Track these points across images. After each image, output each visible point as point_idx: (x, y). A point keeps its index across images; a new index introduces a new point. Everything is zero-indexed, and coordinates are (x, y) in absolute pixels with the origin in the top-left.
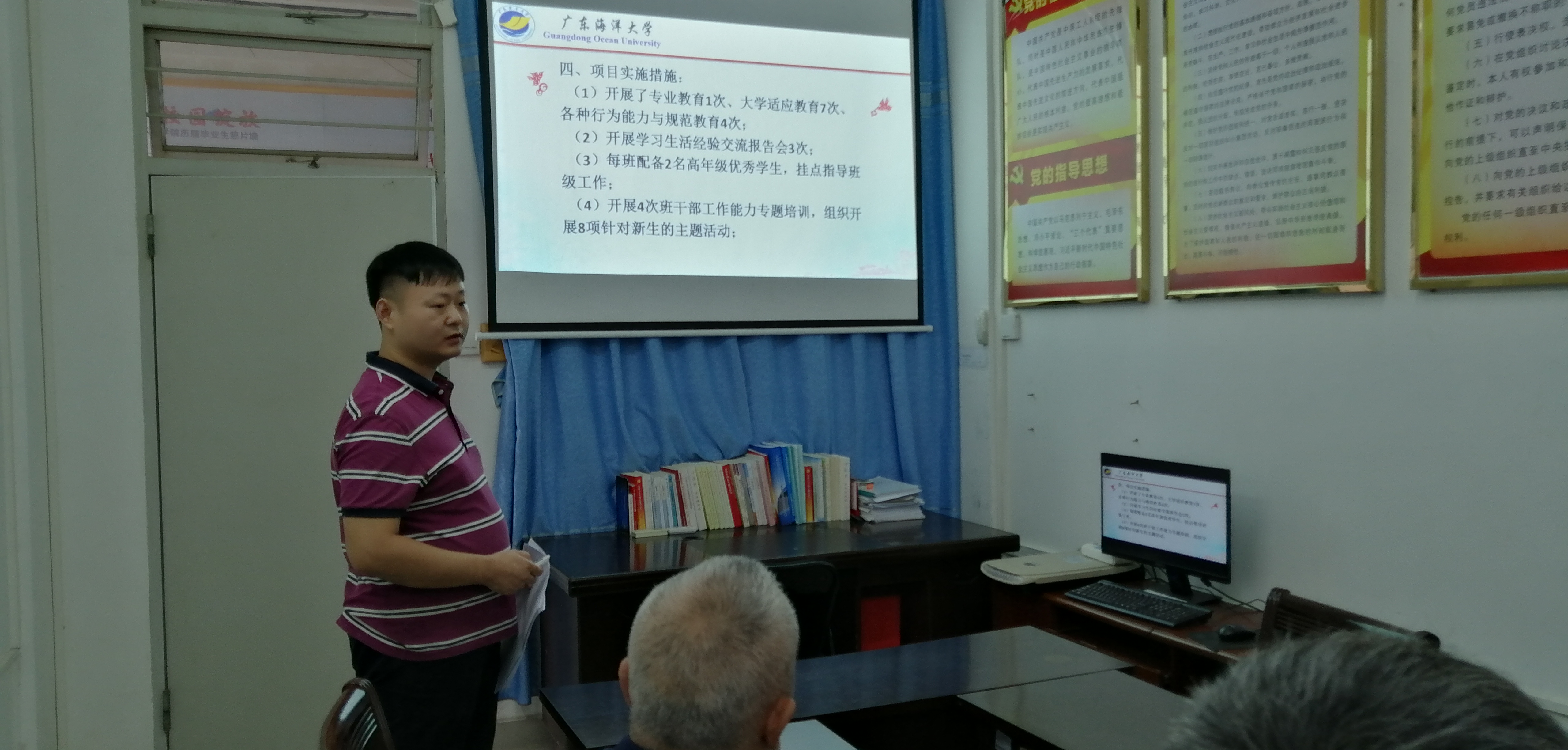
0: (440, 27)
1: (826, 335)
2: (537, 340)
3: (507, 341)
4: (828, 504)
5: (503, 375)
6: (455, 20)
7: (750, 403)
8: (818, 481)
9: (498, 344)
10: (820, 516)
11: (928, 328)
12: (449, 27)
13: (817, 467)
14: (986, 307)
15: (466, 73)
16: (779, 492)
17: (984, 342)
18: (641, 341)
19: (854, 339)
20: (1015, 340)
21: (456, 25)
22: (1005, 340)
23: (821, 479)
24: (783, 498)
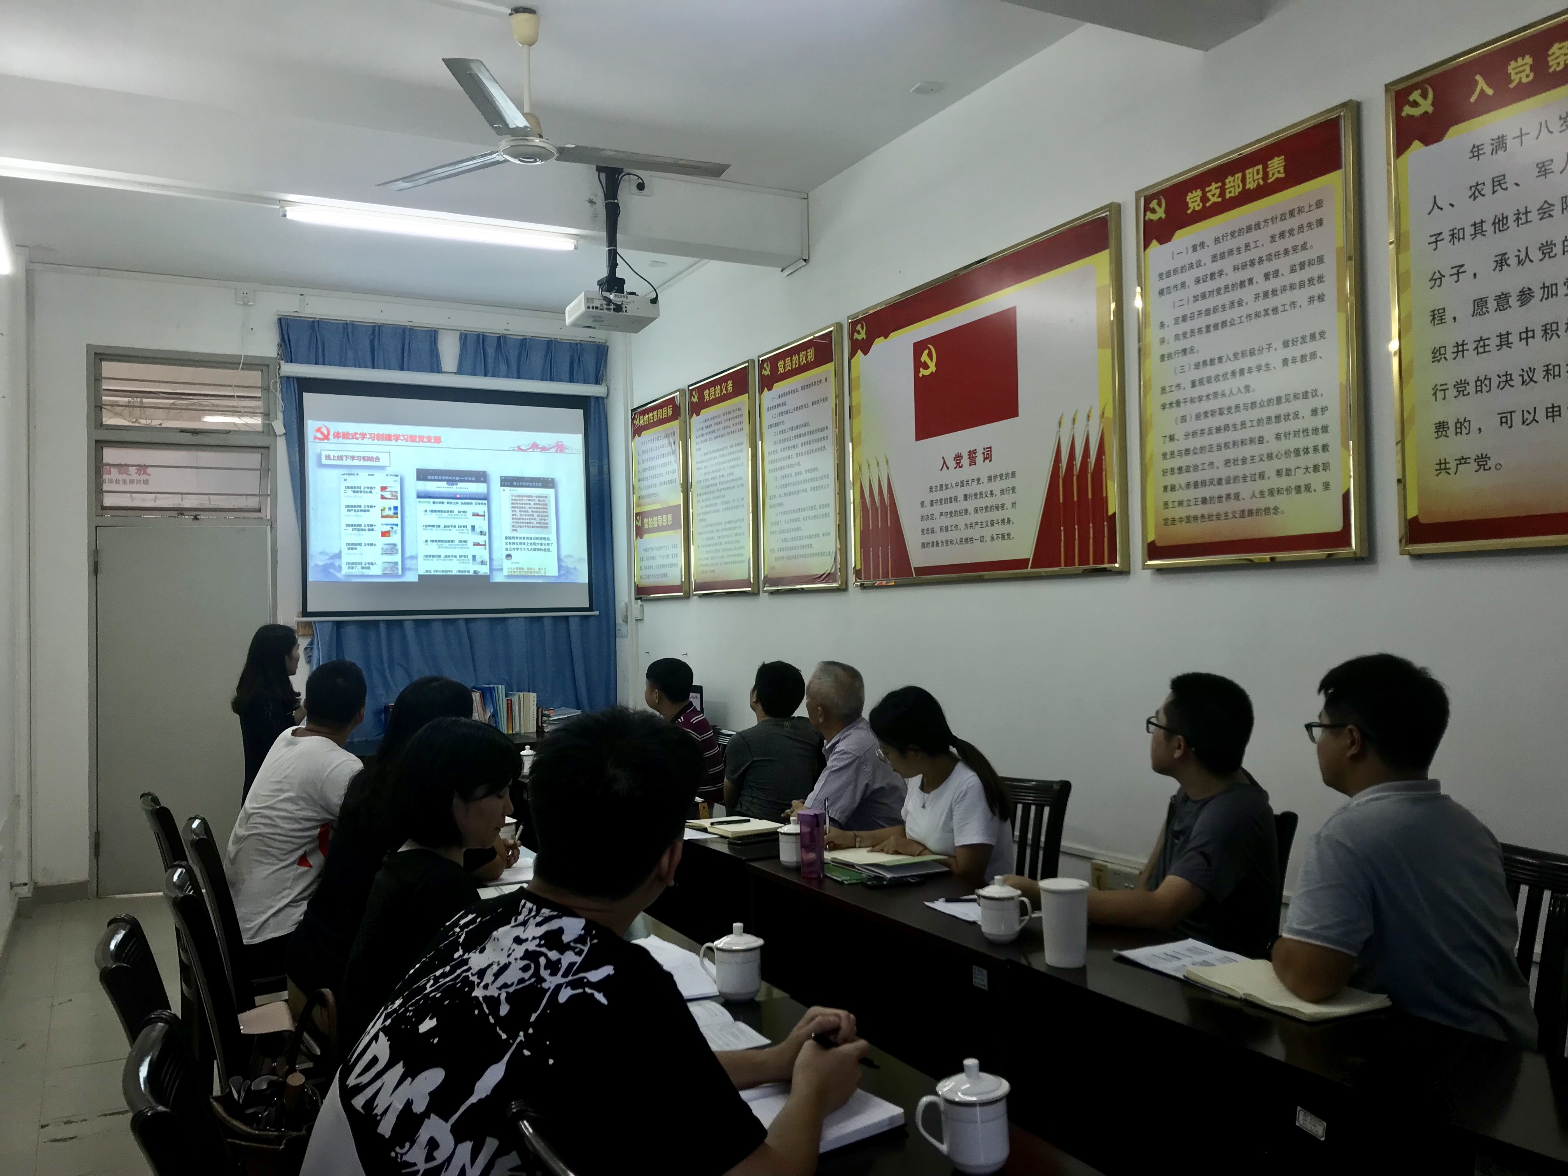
0: (276, 435)
1: (526, 617)
2: (334, 622)
3: (315, 622)
4: (522, 723)
5: (311, 643)
6: (284, 431)
7: (474, 661)
8: (516, 708)
9: (310, 624)
10: (517, 729)
11: (597, 613)
12: (280, 436)
13: (515, 699)
14: (627, 600)
15: (291, 463)
16: (489, 715)
17: (626, 621)
18: (401, 621)
19: (546, 620)
20: (642, 620)
21: (285, 434)
22: (637, 620)
23: (517, 706)
24: (491, 718)
